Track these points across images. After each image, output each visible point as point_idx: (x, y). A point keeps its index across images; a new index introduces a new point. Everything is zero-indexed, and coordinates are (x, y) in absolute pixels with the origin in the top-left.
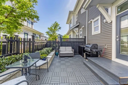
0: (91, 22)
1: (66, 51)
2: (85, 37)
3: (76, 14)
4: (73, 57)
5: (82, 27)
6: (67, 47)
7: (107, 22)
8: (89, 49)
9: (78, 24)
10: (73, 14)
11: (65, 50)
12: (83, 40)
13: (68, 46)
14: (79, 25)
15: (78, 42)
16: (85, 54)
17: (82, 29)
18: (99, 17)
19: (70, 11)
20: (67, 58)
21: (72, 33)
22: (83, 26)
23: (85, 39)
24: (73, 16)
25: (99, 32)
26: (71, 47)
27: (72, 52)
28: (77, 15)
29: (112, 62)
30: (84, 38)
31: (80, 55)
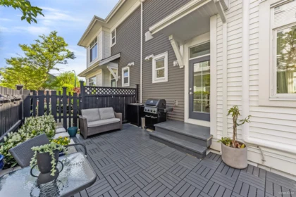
0: (151, 59)
1: (100, 119)
2: (138, 86)
3: (112, 30)
4: (119, 130)
5: (129, 64)
6: (101, 109)
7: (178, 66)
8: (156, 109)
9: (118, 56)
10: (103, 27)
11: (97, 117)
12: (133, 92)
13: (102, 106)
14: (119, 58)
15: (126, 96)
16: (143, 120)
17: (128, 68)
18: (165, 55)
19: (96, 17)
20: (108, 135)
21: (100, 73)
22: (133, 63)
23: (137, 90)
24: (104, 31)
25: (165, 79)
26: (111, 108)
27: (118, 120)
28: (113, 34)
29: (186, 125)
30: (135, 87)
31: (129, 124)
